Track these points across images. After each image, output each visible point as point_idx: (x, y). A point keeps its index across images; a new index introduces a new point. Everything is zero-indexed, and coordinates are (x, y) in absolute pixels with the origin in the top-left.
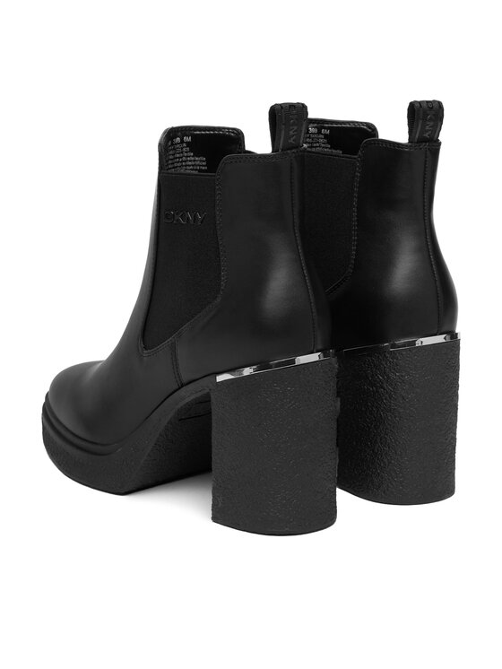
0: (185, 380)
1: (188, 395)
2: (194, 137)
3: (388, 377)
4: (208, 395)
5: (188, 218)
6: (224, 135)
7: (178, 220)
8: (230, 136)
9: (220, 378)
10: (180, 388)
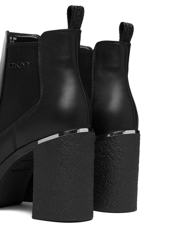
0: (18, 147)
1: (20, 154)
2: (18, 38)
3: (112, 149)
4: (32, 152)
5: (22, 65)
6: (32, 38)
7: (17, 66)
8: (35, 38)
9: (40, 142)
10: (14, 152)
